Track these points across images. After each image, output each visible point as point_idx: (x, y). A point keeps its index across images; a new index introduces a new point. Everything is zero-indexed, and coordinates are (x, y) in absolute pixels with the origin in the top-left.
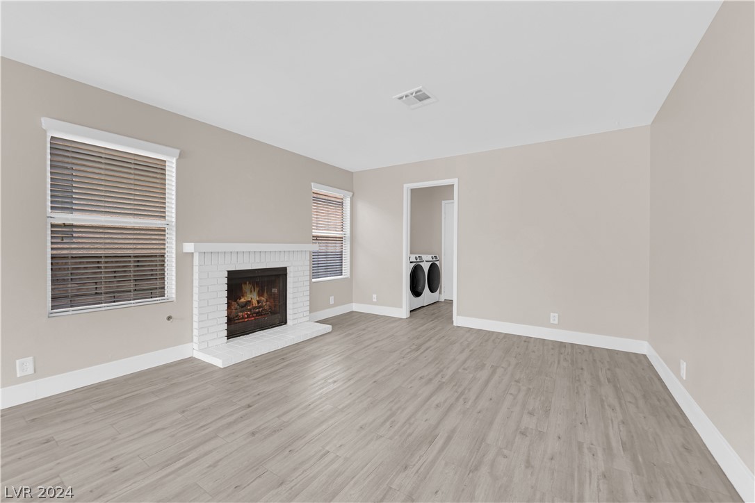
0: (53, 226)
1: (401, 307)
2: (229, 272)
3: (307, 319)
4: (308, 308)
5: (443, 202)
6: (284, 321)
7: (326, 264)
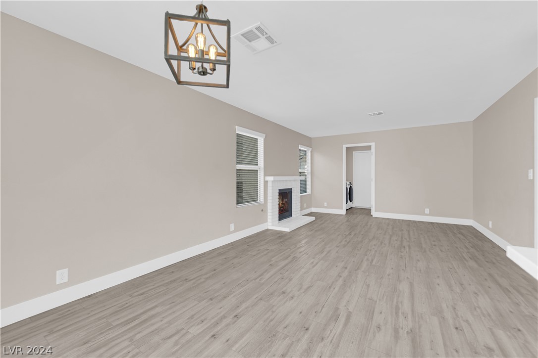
0: (237, 170)
1: (342, 209)
2: (279, 190)
3: (299, 214)
4: (300, 209)
5: (354, 152)
6: (291, 215)
7: (303, 185)
